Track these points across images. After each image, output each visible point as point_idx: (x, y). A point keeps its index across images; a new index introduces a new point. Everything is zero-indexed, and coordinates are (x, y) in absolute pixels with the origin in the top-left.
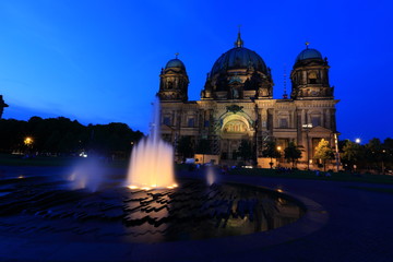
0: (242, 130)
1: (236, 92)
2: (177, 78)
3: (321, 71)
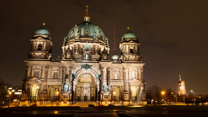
0: (90, 81)
1: (87, 56)
2: (45, 43)
3: (136, 46)
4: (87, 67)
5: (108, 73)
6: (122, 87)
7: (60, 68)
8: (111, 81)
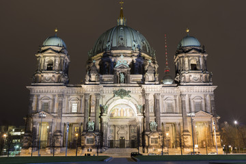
0: (129, 115)
1: (122, 76)
2: (58, 59)
3: (201, 59)
4: (122, 93)
5: (156, 102)
6: (179, 124)
7: (81, 96)
8: (161, 115)
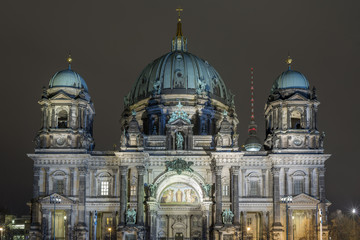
0: (190, 200)
2: (74, 108)
3: (308, 110)
4: (180, 166)
5: (233, 179)
6: (268, 214)
7: (115, 171)
8: (240, 200)
